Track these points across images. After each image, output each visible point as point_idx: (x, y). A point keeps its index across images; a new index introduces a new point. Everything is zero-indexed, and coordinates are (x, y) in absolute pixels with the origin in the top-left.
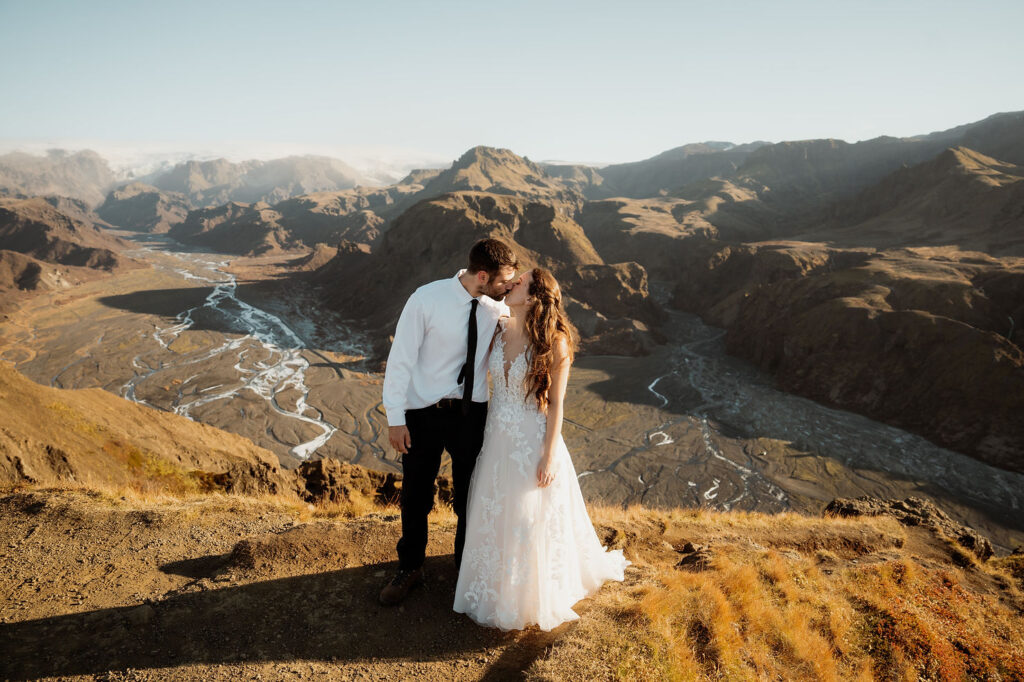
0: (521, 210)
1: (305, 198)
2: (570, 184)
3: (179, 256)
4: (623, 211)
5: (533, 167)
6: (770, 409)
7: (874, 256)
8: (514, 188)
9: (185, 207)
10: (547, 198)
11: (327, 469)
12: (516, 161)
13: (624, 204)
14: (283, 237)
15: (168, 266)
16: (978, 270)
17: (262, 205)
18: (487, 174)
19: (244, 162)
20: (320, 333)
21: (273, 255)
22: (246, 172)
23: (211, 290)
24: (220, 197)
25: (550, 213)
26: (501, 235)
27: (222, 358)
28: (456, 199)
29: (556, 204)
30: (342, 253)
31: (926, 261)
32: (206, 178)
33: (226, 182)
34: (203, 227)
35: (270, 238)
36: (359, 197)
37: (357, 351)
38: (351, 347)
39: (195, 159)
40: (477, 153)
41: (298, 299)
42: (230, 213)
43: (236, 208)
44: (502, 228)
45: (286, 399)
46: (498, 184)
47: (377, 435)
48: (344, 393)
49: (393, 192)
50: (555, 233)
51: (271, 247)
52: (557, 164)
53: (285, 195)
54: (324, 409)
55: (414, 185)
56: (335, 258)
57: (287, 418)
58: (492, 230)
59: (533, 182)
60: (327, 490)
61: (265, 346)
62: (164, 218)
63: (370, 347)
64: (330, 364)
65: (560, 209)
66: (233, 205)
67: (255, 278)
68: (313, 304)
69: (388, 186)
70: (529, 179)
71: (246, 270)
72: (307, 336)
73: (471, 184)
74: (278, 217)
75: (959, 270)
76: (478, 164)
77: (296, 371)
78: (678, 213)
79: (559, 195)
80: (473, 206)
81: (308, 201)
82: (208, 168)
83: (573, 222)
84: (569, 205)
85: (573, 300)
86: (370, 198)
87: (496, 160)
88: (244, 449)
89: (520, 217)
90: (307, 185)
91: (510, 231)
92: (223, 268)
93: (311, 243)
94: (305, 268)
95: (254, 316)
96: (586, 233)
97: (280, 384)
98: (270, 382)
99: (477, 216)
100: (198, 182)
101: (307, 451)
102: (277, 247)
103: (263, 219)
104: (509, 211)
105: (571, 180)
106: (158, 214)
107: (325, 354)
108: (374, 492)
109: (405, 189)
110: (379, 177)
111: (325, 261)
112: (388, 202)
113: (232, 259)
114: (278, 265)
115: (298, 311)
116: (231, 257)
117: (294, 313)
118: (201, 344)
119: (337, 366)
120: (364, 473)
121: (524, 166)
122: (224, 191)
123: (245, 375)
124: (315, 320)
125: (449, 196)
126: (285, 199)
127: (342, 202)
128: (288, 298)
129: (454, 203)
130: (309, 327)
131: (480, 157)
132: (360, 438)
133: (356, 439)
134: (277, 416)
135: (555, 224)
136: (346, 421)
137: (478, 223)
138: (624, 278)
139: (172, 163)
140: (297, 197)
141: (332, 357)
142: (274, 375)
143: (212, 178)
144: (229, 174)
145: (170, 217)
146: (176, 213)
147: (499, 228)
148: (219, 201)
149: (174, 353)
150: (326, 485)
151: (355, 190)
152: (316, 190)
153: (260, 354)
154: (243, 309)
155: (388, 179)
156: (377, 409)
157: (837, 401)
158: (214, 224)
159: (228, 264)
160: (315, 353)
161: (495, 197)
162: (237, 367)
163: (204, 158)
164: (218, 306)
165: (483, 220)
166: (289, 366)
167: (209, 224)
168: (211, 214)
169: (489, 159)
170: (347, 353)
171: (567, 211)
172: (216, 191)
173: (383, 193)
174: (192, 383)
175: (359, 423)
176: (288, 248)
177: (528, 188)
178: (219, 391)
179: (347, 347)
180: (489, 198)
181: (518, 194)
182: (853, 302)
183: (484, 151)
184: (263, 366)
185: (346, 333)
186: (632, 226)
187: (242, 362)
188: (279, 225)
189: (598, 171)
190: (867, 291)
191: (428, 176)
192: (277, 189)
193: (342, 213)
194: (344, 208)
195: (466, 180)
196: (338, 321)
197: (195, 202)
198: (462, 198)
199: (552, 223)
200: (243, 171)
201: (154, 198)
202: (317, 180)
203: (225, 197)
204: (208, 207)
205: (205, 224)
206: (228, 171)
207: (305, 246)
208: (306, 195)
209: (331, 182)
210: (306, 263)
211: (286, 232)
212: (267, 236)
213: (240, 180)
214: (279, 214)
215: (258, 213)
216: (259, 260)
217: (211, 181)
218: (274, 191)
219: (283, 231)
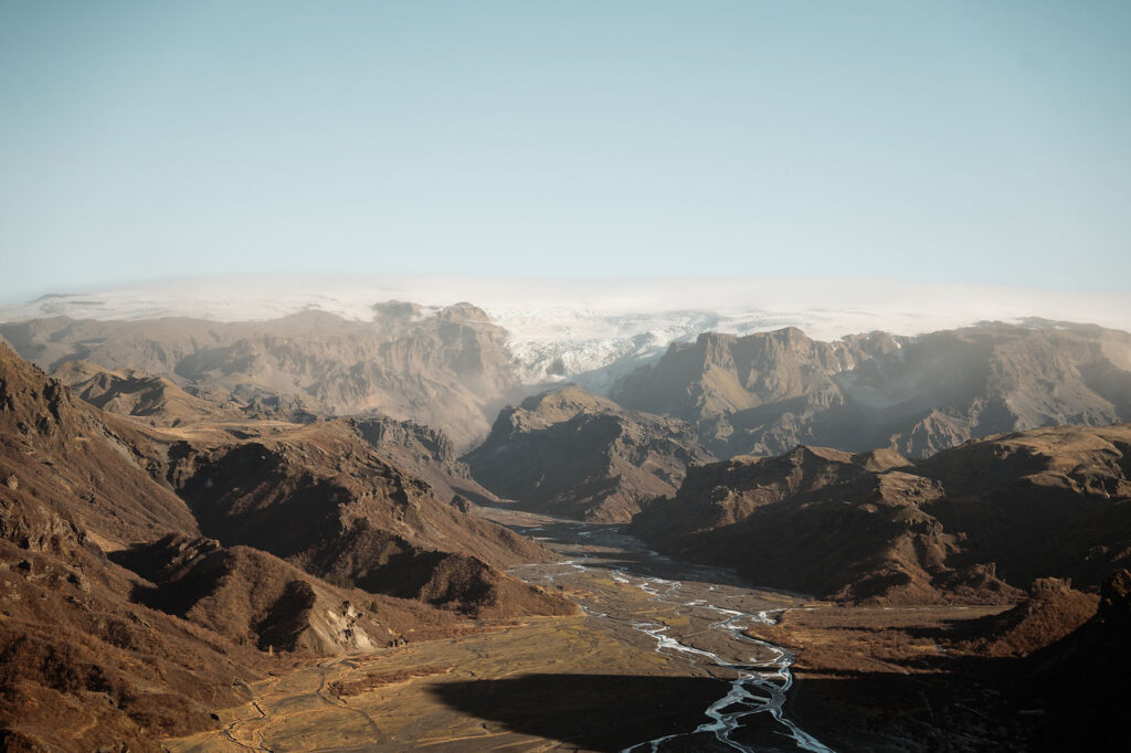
1: (1013, 444)
3: (649, 588)
9: (681, 455)
14: (939, 552)
15: (619, 613)
17: (888, 457)
19: (848, 338)
21: (907, 602)
22: (851, 368)
23: (721, 687)
24: (776, 431)
32: (743, 381)
33: (797, 391)
34: (720, 511)
35: (902, 553)
39: (720, 329)
42: (795, 477)
43: (814, 464)
51: (903, 579)
53: (957, 432)
56: (1090, 621)
62: (626, 485)
66: (808, 453)
67: (847, 665)
71: (824, 639)
74: (931, 493)
81: (1023, 450)
82: (754, 352)
90: (1024, 405)
92: (761, 627)
93: (1022, 574)
94: (998, 649)
100: (725, 390)
102: (919, 581)
103: (887, 498)
106: (613, 472)
111: (1060, 631)
113: (790, 605)
114: (917, 633)
116: (788, 599)
122: (788, 417)
126: (955, 443)
128: (936, 732)
139: (662, 340)
140: (989, 438)
143: (760, 382)
144: (805, 370)
145: (641, 481)
146: (659, 473)
148: (772, 443)
152: (1050, 422)
158: (751, 504)
159: (778, 618)
163: (743, 327)
164: (735, 735)
167: (740, 505)
168: (746, 477)
172: (768, 415)
176: (952, 586)
188: (929, 517)
192: (935, 414)
197: (710, 444)
200: (844, 364)
201: (602, 429)
202: (1056, 393)
203: (788, 433)
204: (737, 458)
205: (728, 503)
206: (804, 361)
207: (1002, 583)
208: (1017, 435)
209: (1101, 400)
210: (1001, 632)
211: (949, 539)
212: (893, 545)
213: (834, 389)
214: (934, 484)
215: (875, 481)
216: (865, 613)
217: (758, 388)
218: (927, 423)
219: (940, 536)
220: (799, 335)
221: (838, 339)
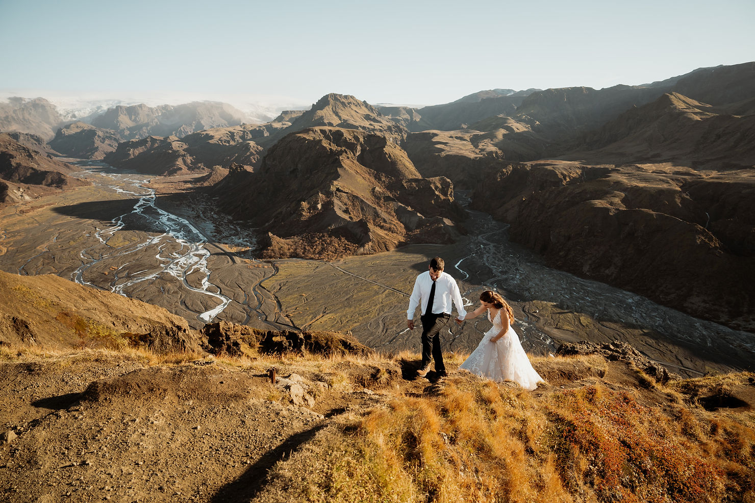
0: (362, 140)
1: (205, 133)
2: (397, 121)
3: (112, 177)
4: (435, 139)
5: (370, 108)
6: (541, 280)
7: (613, 170)
8: (357, 124)
9: (115, 139)
10: (381, 131)
11: (223, 329)
12: (358, 104)
13: (436, 135)
14: (189, 161)
15: (105, 184)
16: (685, 179)
17: (173, 138)
18: (337, 114)
19: (158, 106)
20: (218, 231)
21: (182, 174)
22: (160, 114)
23: (137, 201)
24: (141, 132)
25: (383, 141)
26: (348, 158)
27: (146, 250)
28: (314, 132)
29: (387, 136)
30: (233, 173)
31: (649, 174)
32: (131, 119)
33: (146, 121)
34: (129, 155)
35: (180, 162)
36: (244, 132)
37: (245, 243)
38: (241, 241)
39: (122, 104)
40: (329, 99)
41: (201, 207)
42: (149, 144)
43: (154, 141)
44: (348, 153)
45: (194, 279)
46: (345, 121)
47: (261, 304)
48: (237, 274)
49: (269, 127)
50: (387, 156)
51: (181, 169)
52: (387, 106)
53: (190, 131)
54: (221, 286)
55: (284, 122)
56: (228, 176)
57: (195, 293)
58: (341, 155)
59: (371, 120)
60: (224, 344)
61: (177, 241)
62: (100, 149)
63: (254, 240)
64: (226, 254)
65: (390, 138)
66: (152, 138)
67: (169, 192)
68: (212, 210)
69: (264, 123)
70: (367, 117)
71: (162, 186)
72: (209, 233)
73: (326, 121)
74: (185, 147)
75: (672, 180)
76: (331, 107)
77: (200, 259)
78: (475, 141)
79: (389, 129)
80: (327, 137)
81: (207, 134)
82: (132, 111)
83: (400, 148)
84: (396, 136)
85: (400, 204)
86: (251, 132)
87: (343, 103)
88: (162, 316)
89: (361, 145)
90: (206, 123)
91: (354, 155)
92: (145, 184)
93: (210, 165)
94: (206, 184)
95: (169, 219)
96: (409, 156)
97: (190, 268)
98: (182, 267)
99: (330, 145)
100: (125, 122)
101: (210, 316)
102: (185, 169)
103: (174, 148)
104: (353, 140)
105: (399, 118)
106: (96, 145)
107: (222, 246)
108: (258, 345)
109: (277, 125)
110: (259, 116)
111: (221, 178)
112: (265, 135)
113: (152, 178)
114: (186, 182)
115: (202, 215)
116: (151, 176)
117: (198, 216)
118: (130, 240)
119: (231, 255)
120: (251, 331)
121: (363, 108)
122: (144, 128)
123: (163, 263)
124: (214, 221)
125: (309, 130)
126: (190, 133)
127: (232, 135)
128: (193, 206)
129: (314, 136)
130: (210, 226)
131: (332, 102)
132: (249, 306)
133: (245, 306)
134: (188, 292)
135: (386, 149)
136: (238, 294)
137: (330, 149)
138: (436, 188)
139: (105, 108)
140: (198, 132)
141: (227, 248)
142: (185, 262)
143: (135, 118)
144: (148, 115)
145: (105, 148)
146: (110, 145)
147: (346, 153)
148: (141, 135)
149: (111, 248)
150: (223, 340)
151: (241, 126)
152: (212, 127)
153: (175, 247)
154: (161, 215)
155: (265, 118)
156: (260, 285)
157: (587, 274)
158: (137, 152)
159: (149, 182)
160: (215, 245)
161: (343, 130)
162: (158, 256)
163: (128, 104)
164: (142, 212)
165: (334, 147)
166: (196, 255)
167: (134, 152)
168: (135, 145)
169: (338, 103)
170: (238, 245)
171: (395, 139)
172: (139, 128)
173: (261, 129)
174: (124, 269)
175: (247, 295)
176: (193, 170)
177: (366, 124)
178: (145, 274)
179: (237, 241)
180: (338, 131)
181: (360, 128)
182: (599, 203)
183: (335, 97)
184: (177, 256)
185: (236, 230)
186: (443, 150)
187: (161, 253)
188: (186, 153)
189: (417, 111)
190: (608, 196)
191: (294, 116)
192: (184, 126)
193: (232, 143)
194: (234, 140)
195: (322, 118)
196: (230, 222)
197: (123, 136)
198: (319, 132)
199: (384, 149)
200: (158, 114)
201: (92, 133)
202: (213, 119)
203: (145, 132)
204: (133, 140)
205: (131, 152)
206: (147, 113)
207: (205, 168)
208: (205, 131)
209: (224, 121)
210: (206, 180)
211: (191, 158)
212: (177, 160)
213: (156, 120)
214: (186, 144)
215: (170, 144)
216: (172, 178)
217: (135, 120)
218: (182, 128)
219: (189, 157)
220: (145, 106)
221: (156, 107)
